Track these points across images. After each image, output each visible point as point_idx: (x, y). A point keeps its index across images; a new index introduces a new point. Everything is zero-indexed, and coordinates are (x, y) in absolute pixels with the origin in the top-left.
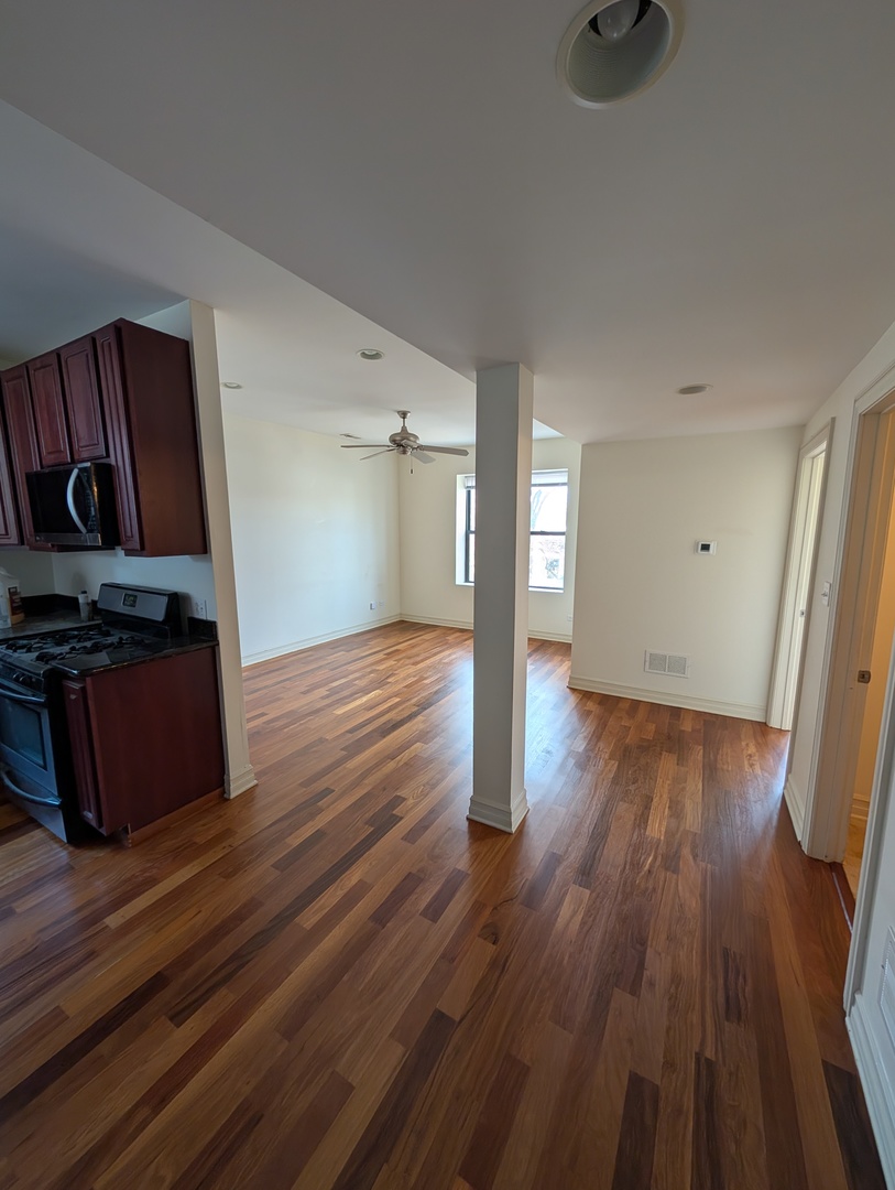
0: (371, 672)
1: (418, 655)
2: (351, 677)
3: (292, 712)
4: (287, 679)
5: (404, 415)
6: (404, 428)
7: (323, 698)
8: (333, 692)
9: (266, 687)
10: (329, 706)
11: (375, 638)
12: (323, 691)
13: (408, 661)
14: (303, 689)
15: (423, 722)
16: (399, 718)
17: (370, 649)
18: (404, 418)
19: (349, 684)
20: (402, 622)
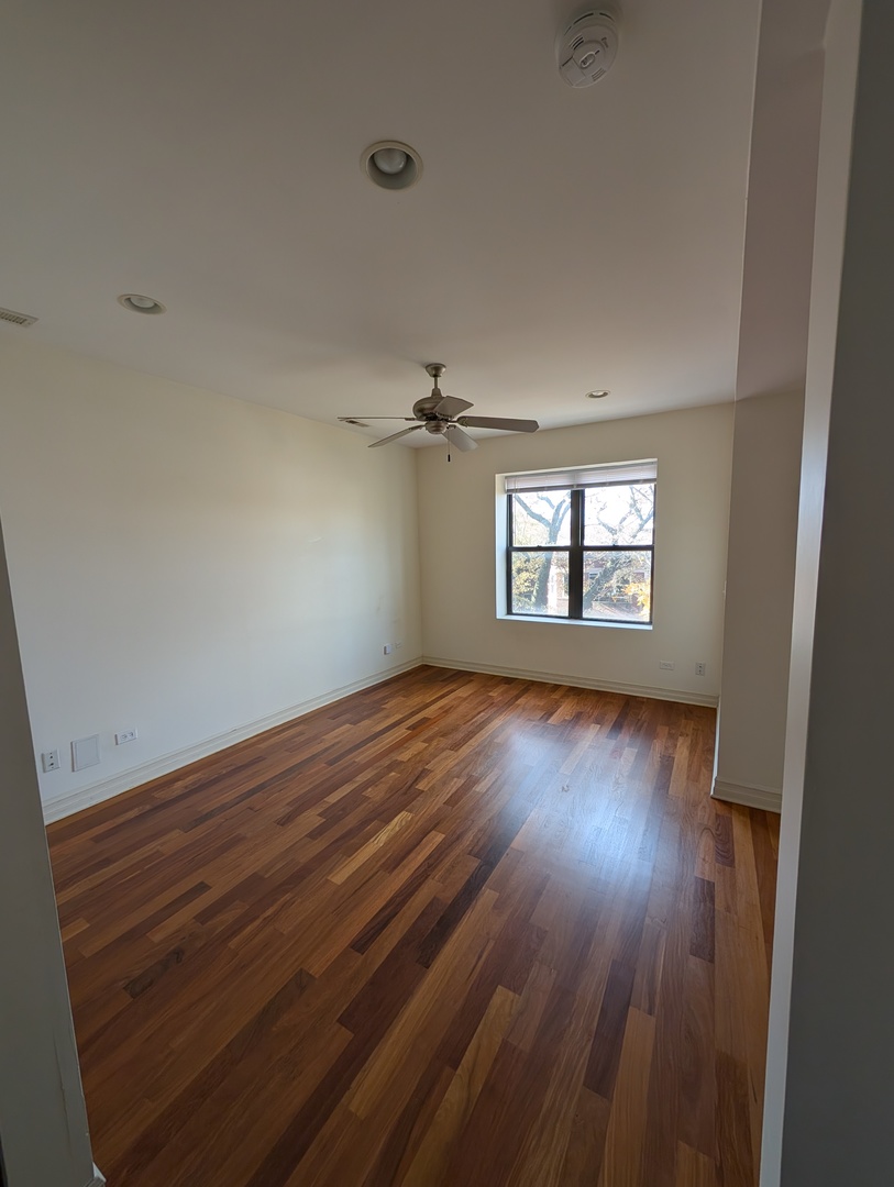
0: (390, 768)
1: (455, 729)
2: (361, 779)
3: (256, 879)
4: (261, 788)
5: (435, 371)
6: (436, 392)
7: (315, 834)
8: (333, 816)
9: (223, 808)
10: (322, 858)
11: (391, 696)
12: (312, 818)
13: (444, 742)
14: (281, 810)
15: (498, 906)
16: (449, 895)
17: (387, 717)
18: (436, 376)
19: (356, 797)
20: (425, 668)
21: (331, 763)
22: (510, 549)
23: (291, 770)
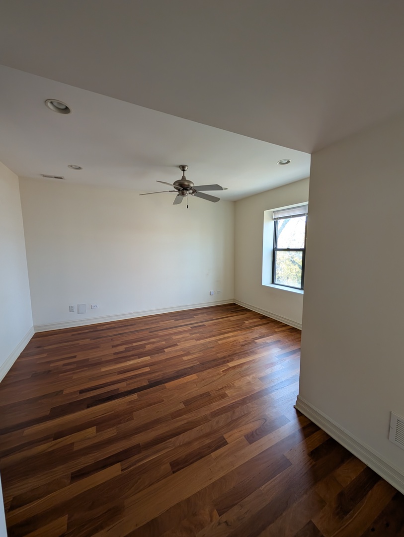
4: (122, 334)
5: (183, 168)
6: (184, 178)
8: (128, 350)
12: (122, 348)
13: (197, 336)
17: (190, 321)
18: (184, 170)
19: (143, 346)
20: (234, 304)
21: (150, 332)
22: (275, 250)
23: (137, 331)
